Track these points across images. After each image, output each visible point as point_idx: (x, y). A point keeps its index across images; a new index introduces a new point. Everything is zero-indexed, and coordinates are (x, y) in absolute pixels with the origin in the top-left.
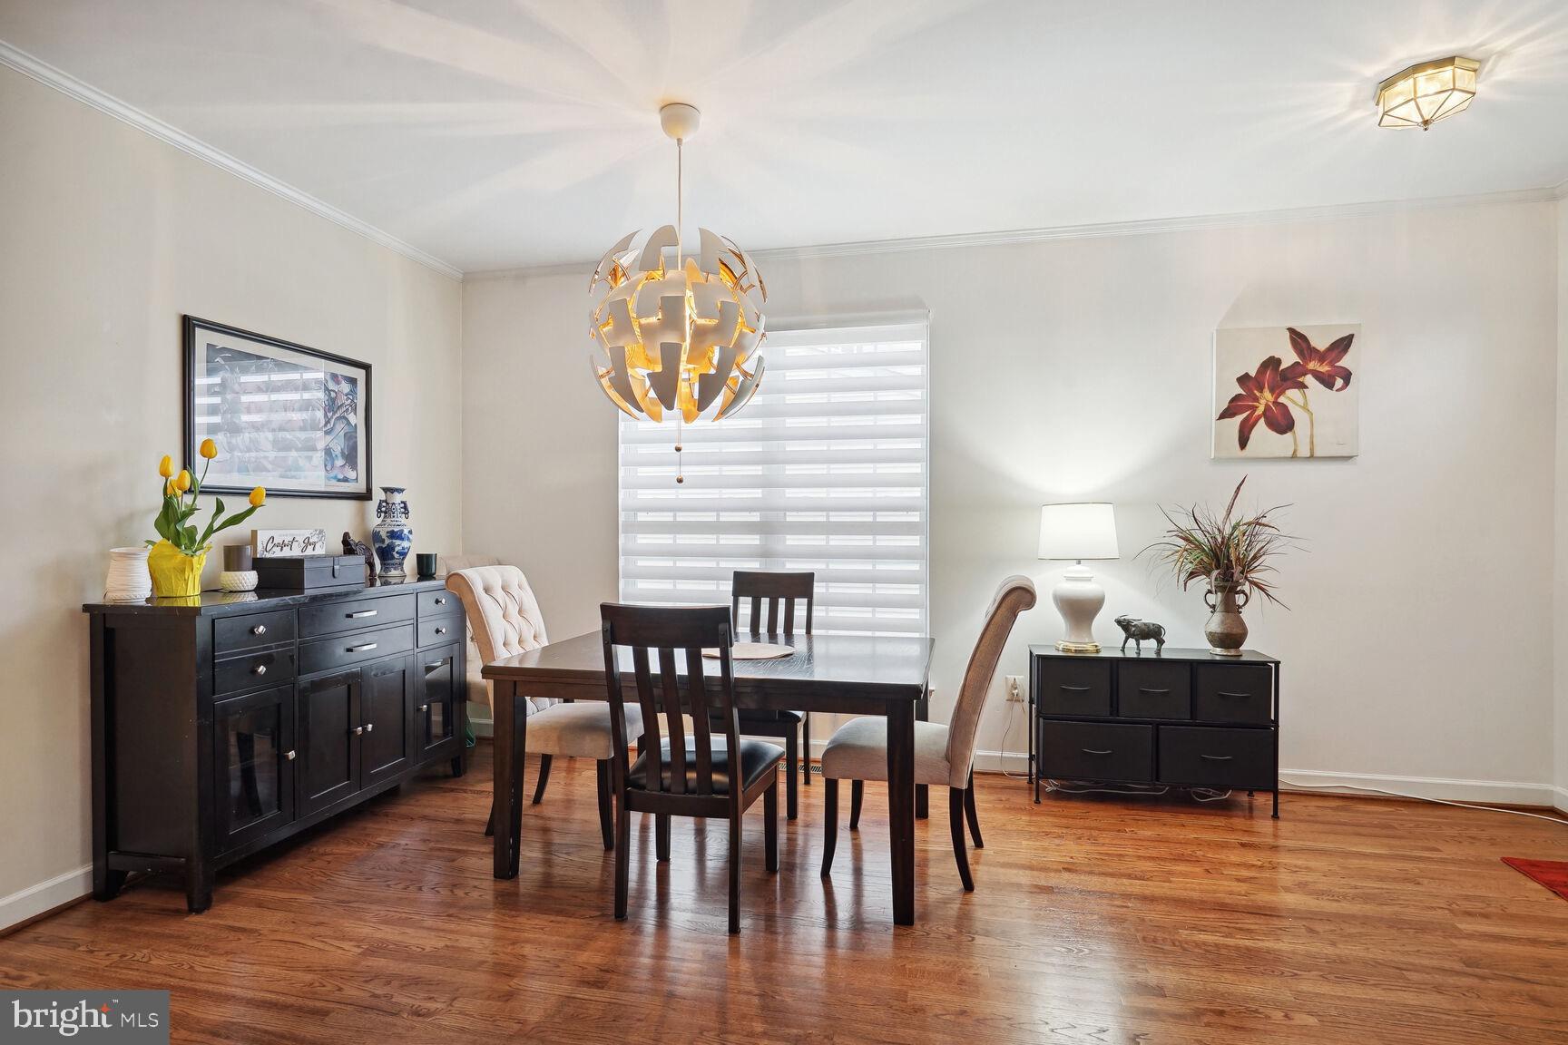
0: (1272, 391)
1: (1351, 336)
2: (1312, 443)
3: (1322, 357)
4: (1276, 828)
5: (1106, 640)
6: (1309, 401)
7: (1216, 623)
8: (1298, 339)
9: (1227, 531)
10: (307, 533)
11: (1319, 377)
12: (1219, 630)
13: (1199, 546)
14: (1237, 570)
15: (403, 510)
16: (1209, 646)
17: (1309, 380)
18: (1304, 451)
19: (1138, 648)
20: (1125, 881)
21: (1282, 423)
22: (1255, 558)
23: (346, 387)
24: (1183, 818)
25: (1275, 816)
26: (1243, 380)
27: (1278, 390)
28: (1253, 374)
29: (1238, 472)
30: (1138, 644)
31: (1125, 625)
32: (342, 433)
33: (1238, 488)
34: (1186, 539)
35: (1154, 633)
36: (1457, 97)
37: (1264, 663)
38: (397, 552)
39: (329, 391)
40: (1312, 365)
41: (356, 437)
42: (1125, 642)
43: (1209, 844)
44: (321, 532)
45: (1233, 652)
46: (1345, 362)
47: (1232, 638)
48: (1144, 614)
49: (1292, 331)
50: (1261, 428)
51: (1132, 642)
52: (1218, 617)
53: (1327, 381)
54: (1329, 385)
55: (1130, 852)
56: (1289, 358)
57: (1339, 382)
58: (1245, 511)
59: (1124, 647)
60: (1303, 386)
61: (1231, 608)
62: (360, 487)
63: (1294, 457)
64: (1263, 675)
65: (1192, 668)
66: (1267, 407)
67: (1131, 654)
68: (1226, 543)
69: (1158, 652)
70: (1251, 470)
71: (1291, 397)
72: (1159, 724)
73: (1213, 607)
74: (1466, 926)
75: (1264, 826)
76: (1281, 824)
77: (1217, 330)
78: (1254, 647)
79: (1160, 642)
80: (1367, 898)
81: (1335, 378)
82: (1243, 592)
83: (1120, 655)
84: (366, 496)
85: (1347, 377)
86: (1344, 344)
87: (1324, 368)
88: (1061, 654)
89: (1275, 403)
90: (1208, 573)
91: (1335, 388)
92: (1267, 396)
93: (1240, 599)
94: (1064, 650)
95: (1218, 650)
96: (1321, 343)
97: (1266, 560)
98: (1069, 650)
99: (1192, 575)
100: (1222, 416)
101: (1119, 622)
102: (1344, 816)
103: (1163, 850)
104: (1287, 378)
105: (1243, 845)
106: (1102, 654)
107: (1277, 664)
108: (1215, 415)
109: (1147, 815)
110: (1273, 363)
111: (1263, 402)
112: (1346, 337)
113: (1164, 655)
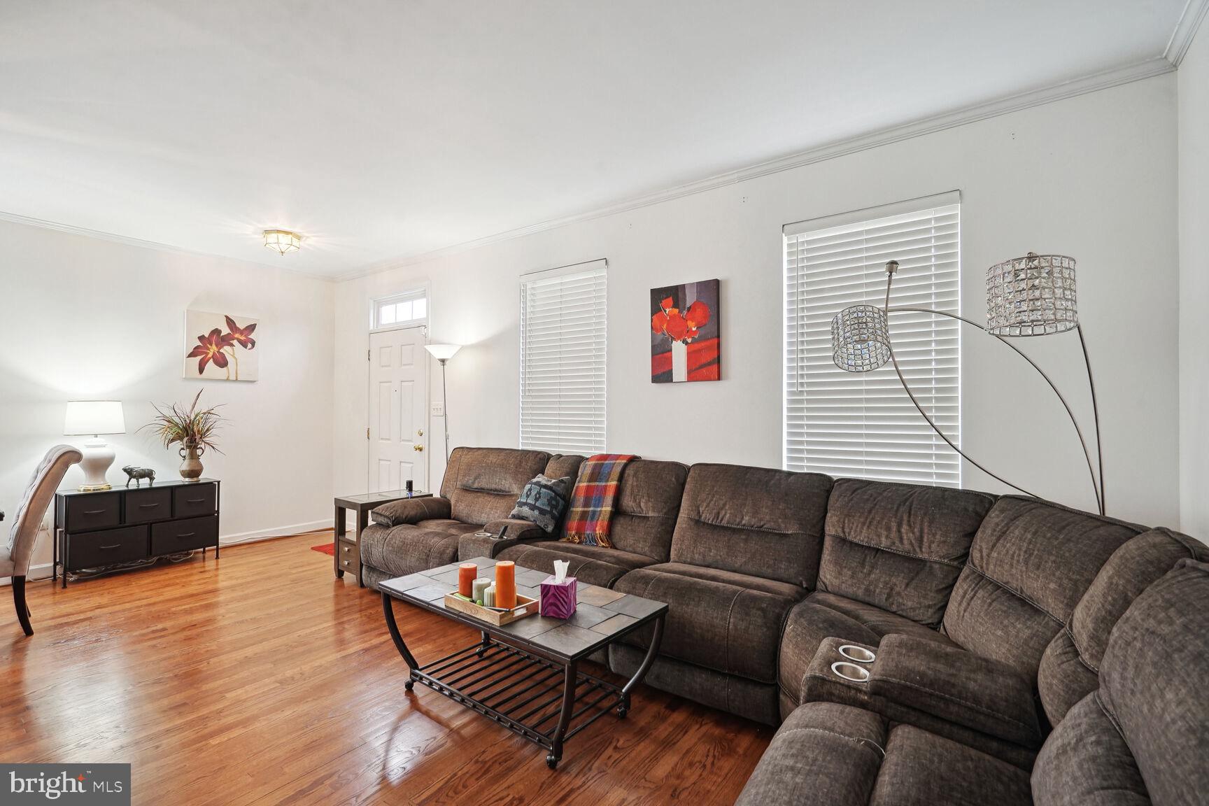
0: (217, 346)
1: (255, 325)
2: (237, 373)
3: (241, 332)
4: (217, 562)
5: (115, 480)
6: (235, 353)
7: (185, 466)
8: (230, 322)
9: (192, 418)
11: (240, 342)
12: (188, 469)
13: (177, 425)
14: (198, 437)
16: (182, 478)
17: (235, 342)
18: (233, 377)
19: (138, 484)
21: (222, 362)
22: (208, 430)
24: (166, 571)
25: (217, 557)
26: (201, 338)
27: (219, 345)
28: (207, 336)
29: (199, 385)
30: (138, 482)
31: (129, 472)
33: (199, 395)
34: (169, 421)
35: (149, 474)
37: (212, 483)
40: (237, 335)
42: (129, 481)
43: (182, 577)
45: (195, 479)
46: (252, 336)
47: (194, 473)
49: (227, 317)
50: (210, 365)
51: (134, 481)
52: (187, 462)
53: (244, 344)
54: (245, 346)
56: (225, 330)
57: (250, 346)
58: (202, 407)
59: (128, 484)
60: (232, 345)
61: (194, 457)
63: (228, 380)
64: (210, 490)
65: (172, 490)
66: (214, 353)
68: (192, 423)
69: (151, 485)
70: (208, 387)
71: (226, 350)
72: (151, 524)
73: (184, 457)
75: (211, 564)
76: (219, 560)
77: (187, 310)
78: (204, 477)
79: (152, 479)
81: (248, 343)
82: (201, 448)
85: (253, 344)
86: (252, 328)
87: (243, 338)
88: (82, 493)
89: (218, 352)
90: (181, 439)
91: (248, 348)
92: (214, 348)
93: (199, 452)
94: (84, 490)
95: (187, 479)
96: (241, 325)
97: (213, 431)
98: (90, 490)
99: (173, 440)
100: (190, 356)
101: (125, 470)
102: (249, 550)
103: (157, 585)
104: (226, 341)
105: (201, 572)
106: (113, 490)
107: (219, 482)
108: (185, 355)
109: (145, 575)
110: (216, 332)
111: (212, 351)
112: (251, 325)
113: (154, 486)
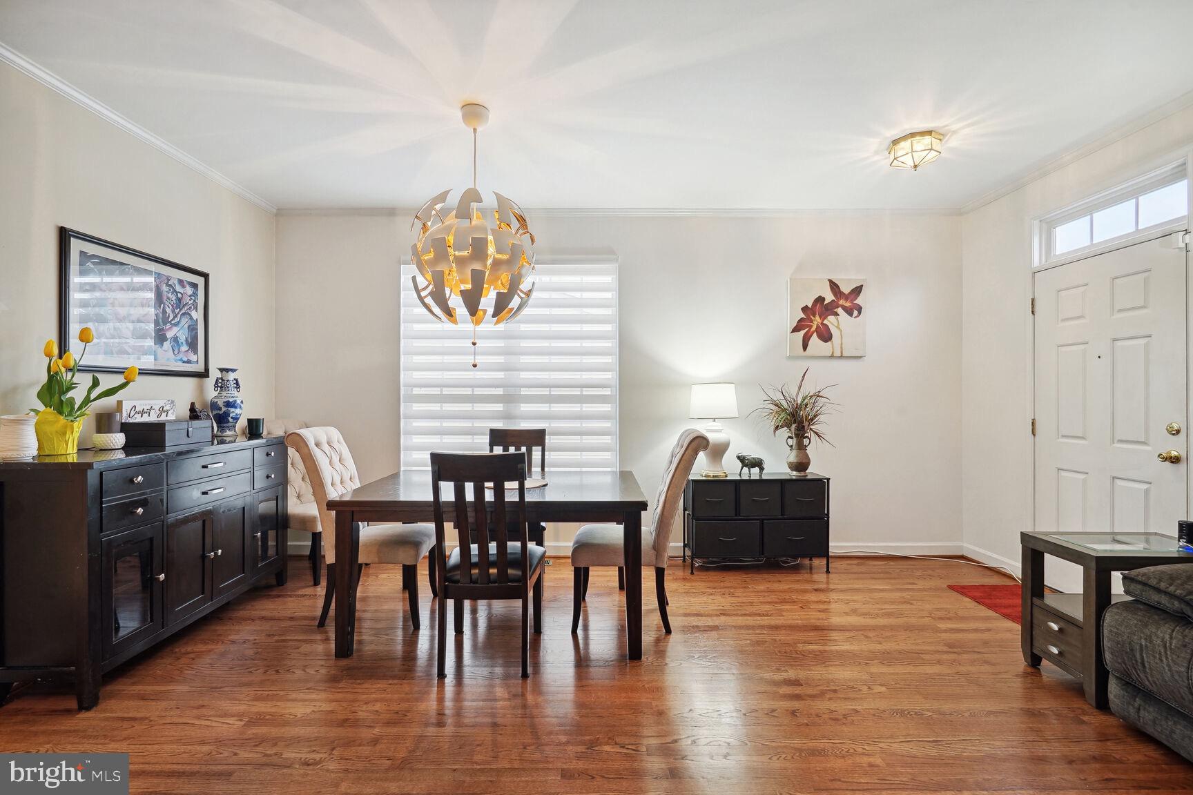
0: (820, 317)
1: (861, 287)
2: (842, 348)
3: (846, 297)
4: (828, 578)
5: (731, 469)
6: (839, 323)
7: (793, 457)
8: (834, 286)
9: (799, 402)
10: (161, 403)
11: (845, 309)
12: (795, 461)
13: (784, 410)
14: (806, 424)
15: (235, 385)
16: (789, 471)
17: (840, 310)
18: (838, 353)
19: (750, 473)
20: (759, 618)
21: (826, 336)
22: (816, 416)
23: (189, 290)
24: (779, 577)
25: (828, 571)
26: (805, 309)
27: (823, 316)
28: (810, 306)
29: (804, 364)
30: (750, 471)
31: (742, 459)
32: (186, 326)
33: (804, 375)
34: (777, 405)
35: (758, 464)
36: (933, 154)
37: (820, 480)
38: (232, 418)
39: (177, 293)
40: (842, 302)
41: (197, 329)
42: (742, 470)
43: (797, 591)
44: (172, 402)
45: (802, 474)
46: (859, 301)
47: (802, 466)
48: (753, 453)
49: (830, 281)
50: (814, 340)
51: (746, 470)
52: (794, 453)
53: (849, 312)
54: (851, 314)
55: (755, 600)
56: (829, 297)
57: (856, 313)
58: (809, 389)
59: (740, 473)
60: (836, 314)
61: (801, 447)
62: (200, 368)
63: (832, 357)
64: (820, 487)
65: (782, 483)
66: (818, 325)
67: (745, 477)
68: (799, 407)
69: (761, 476)
70: (814, 366)
71: (830, 321)
72: (763, 520)
73: (791, 446)
74: (943, 625)
75: (820, 577)
76: (831, 576)
77: (790, 279)
78: (814, 471)
79: (762, 469)
80: (889, 615)
81: (854, 310)
82: (807, 437)
83: (738, 478)
84: (205, 374)
85: (860, 309)
86: (858, 291)
87: (848, 304)
88: (704, 478)
89: (822, 324)
90: (789, 426)
91: (854, 316)
92: (817, 320)
93: (806, 441)
94: (706, 476)
95: (794, 473)
96: (846, 289)
97: (821, 418)
98: (709, 476)
99: (777, 428)
100: (794, 331)
101: (739, 458)
102: (863, 569)
103: (773, 598)
104: (829, 309)
105: (816, 590)
106: (729, 478)
107: (828, 480)
108: (789, 330)
109: (757, 577)
110: (820, 300)
111: (815, 323)
112: (857, 287)
113: (764, 477)
